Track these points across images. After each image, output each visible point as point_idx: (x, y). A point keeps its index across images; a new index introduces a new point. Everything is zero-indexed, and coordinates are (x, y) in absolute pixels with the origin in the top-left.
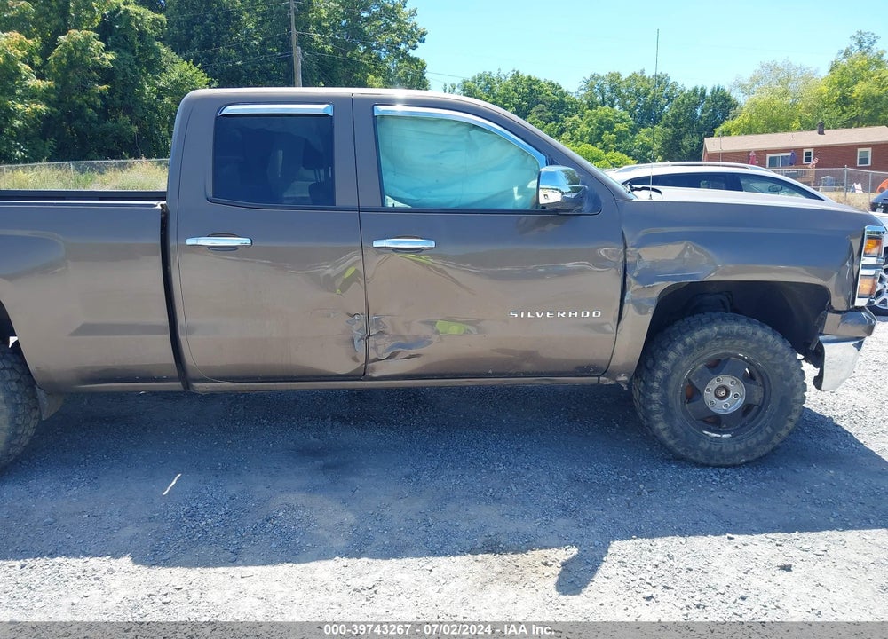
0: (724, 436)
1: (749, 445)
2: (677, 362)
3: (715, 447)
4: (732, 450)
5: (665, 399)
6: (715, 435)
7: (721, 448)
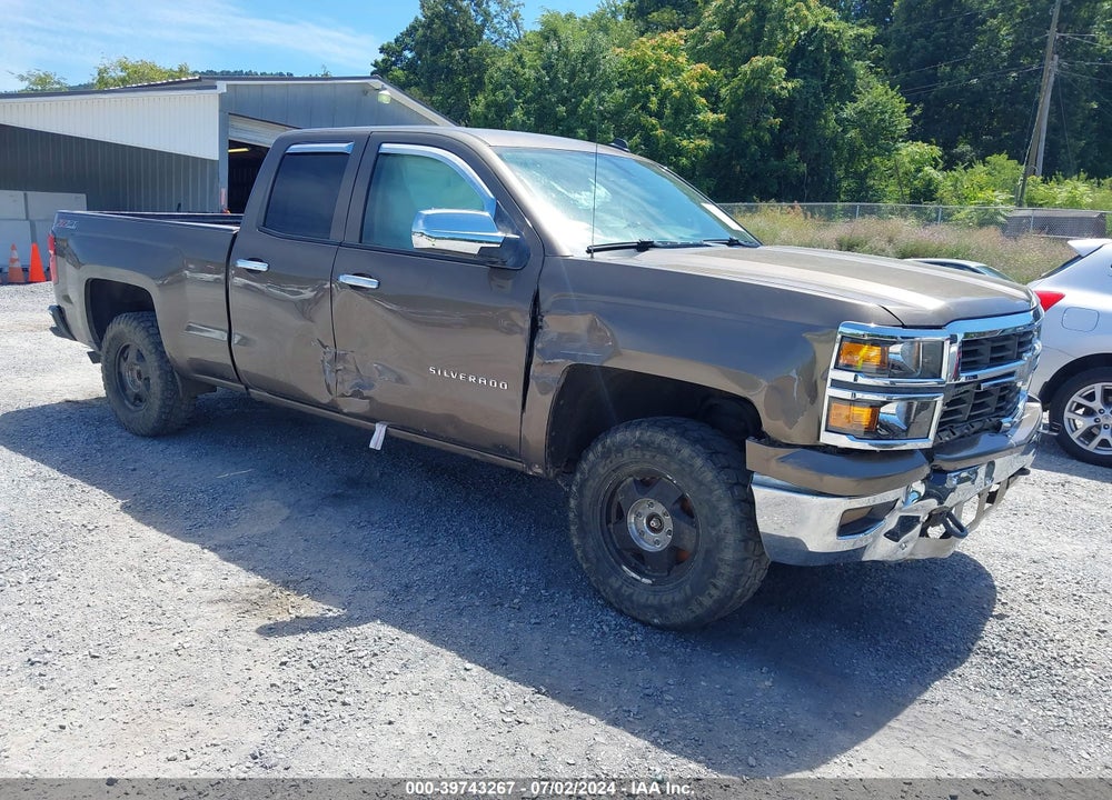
0: (644, 580)
1: (664, 602)
2: (594, 465)
3: (627, 591)
4: (643, 600)
5: (579, 506)
6: (634, 575)
7: (632, 594)
